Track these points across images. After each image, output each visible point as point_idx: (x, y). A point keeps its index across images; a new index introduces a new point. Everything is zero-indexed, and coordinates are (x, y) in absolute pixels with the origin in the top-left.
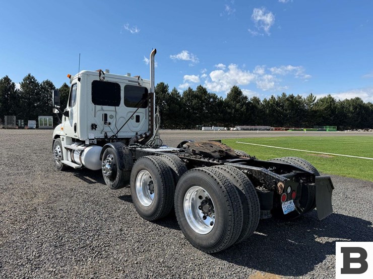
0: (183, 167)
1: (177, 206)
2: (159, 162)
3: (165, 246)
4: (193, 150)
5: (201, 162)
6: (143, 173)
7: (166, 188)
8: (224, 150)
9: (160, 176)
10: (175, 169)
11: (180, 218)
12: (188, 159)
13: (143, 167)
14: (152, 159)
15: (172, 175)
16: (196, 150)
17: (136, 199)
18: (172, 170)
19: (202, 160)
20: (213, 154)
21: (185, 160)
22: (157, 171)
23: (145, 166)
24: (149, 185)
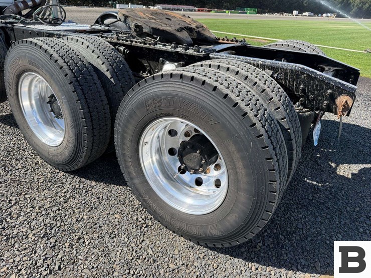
0: (120, 62)
1: (124, 155)
2: (63, 52)
3: (107, 238)
4: (137, 26)
5: (157, 51)
6: (30, 78)
7: (90, 112)
8: (193, 26)
9: (71, 88)
10: (103, 68)
11: (132, 179)
12: (126, 46)
13: (26, 65)
14: (45, 46)
15: (98, 82)
16: (144, 26)
17: (28, 131)
18: (96, 70)
19: (160, 47)
20: (179, 34)
21: (122, 48)
22: (62, 75)
23: (30, 62)
24: (50, 102)
